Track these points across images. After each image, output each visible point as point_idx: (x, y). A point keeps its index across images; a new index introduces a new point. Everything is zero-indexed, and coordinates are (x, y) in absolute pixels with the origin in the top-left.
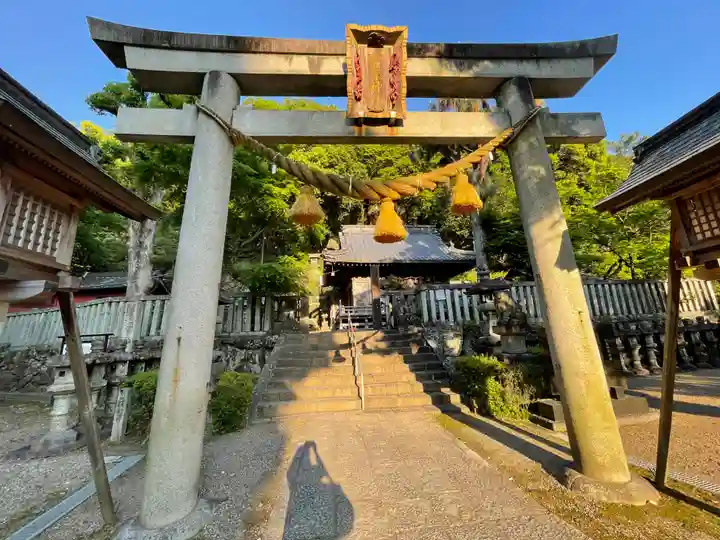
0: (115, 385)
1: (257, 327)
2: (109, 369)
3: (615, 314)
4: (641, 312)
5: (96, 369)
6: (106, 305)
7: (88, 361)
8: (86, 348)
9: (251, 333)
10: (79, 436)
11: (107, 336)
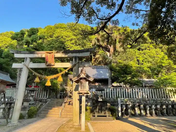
0: (11, 108)
1: (45, 97)
2: (10, 104)
3: (148, 98)
4: (156, 98)
5: (8, 104)
6: (11, 89)
7: (6, 102)
8: (6, 100)
9: (43, 98)
10: (4, 117)
11: (11, 97)
